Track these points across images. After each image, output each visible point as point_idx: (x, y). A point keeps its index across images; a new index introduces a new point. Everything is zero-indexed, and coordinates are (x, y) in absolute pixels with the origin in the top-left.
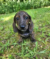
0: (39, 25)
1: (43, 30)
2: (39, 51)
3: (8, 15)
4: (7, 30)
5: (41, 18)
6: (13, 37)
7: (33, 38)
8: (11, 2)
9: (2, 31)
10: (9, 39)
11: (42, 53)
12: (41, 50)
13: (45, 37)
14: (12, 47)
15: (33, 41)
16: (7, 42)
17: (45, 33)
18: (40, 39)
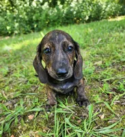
0: (96, 63)
1: (107, 75)
2: (98, 129)
3: (19, 39)
4: (17, 74)
5: (100, 47)
6: (32, 92)
7: (81, 96)
8: (27, 8)
9: (6, 78)
10: (23, 97)
11: (104, 132)
12: (102, 126)
13: (111, 93)
14: (31, 117)
15: (82, 104)
16: (19, 105)
17: (110, 82)
18: (98, 99)
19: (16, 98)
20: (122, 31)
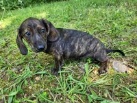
5: (82, 20)
6: (33, 59)
10: (27, 63)
12: (97, 79)
14: (37, 78)
16: (24, 70)
19: (20, 65)
20: (97, 8)
